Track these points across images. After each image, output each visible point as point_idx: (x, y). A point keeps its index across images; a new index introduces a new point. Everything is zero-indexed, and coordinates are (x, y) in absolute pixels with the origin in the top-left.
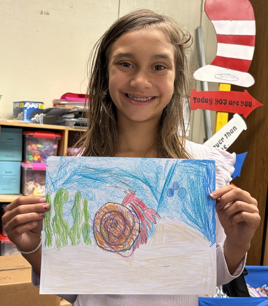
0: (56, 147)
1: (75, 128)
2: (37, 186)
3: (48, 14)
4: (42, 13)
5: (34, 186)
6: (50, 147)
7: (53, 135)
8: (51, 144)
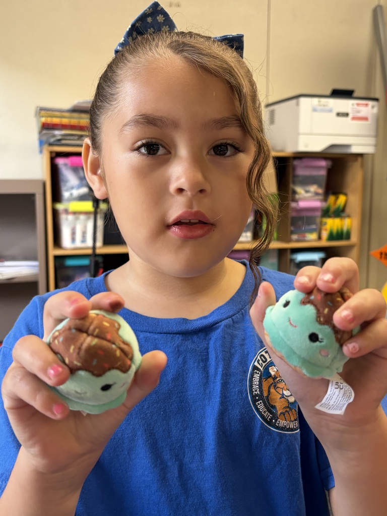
4: (171, 6)
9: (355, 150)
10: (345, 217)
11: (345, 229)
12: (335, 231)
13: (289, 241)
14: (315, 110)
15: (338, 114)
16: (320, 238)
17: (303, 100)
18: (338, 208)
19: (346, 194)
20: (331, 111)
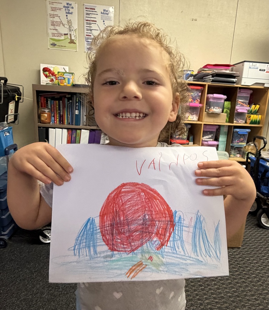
0: (200, 94)
1: (211, 83)
2: (190, 115)
3: (196, 20)
4: (193, 20)
5: (189, 115)
6: (197, 94)
7: (199, 88)
8: (198, 93)
9: (266, 86)
10: (259, 115)
11: (258, 120)
12: (253, 120)
13: (233, 123)
14: (250, 68)
15: (260, 70)
16: (246, 123)
17: (245, 63)
18: (256, 110)
19: (259, 105)
20: (257, 68)
